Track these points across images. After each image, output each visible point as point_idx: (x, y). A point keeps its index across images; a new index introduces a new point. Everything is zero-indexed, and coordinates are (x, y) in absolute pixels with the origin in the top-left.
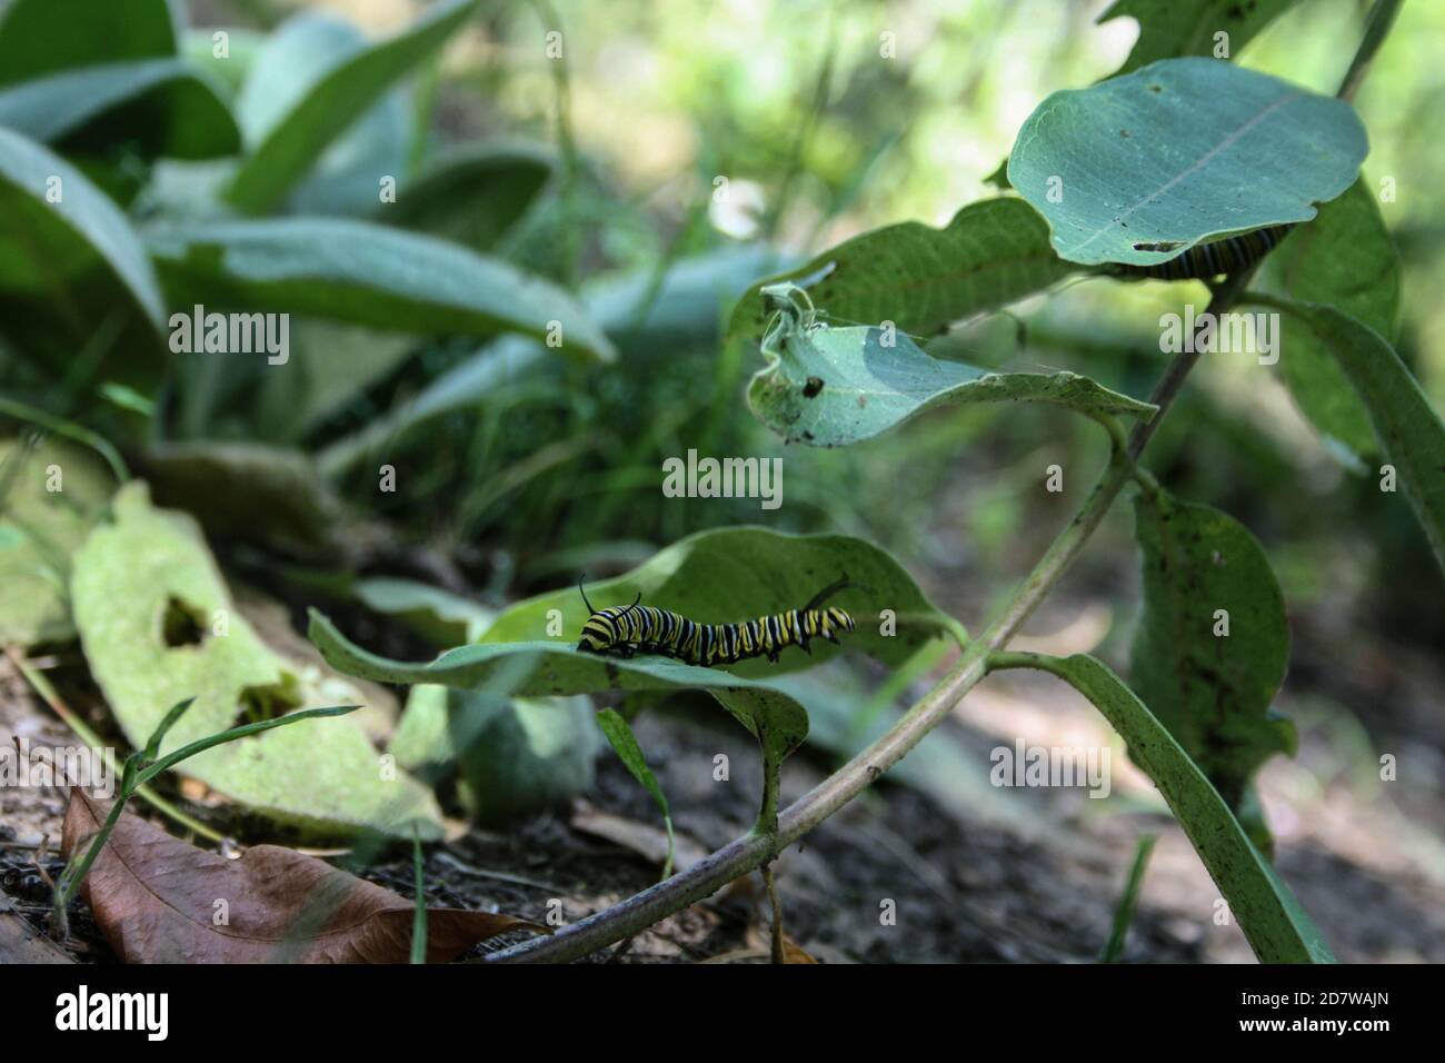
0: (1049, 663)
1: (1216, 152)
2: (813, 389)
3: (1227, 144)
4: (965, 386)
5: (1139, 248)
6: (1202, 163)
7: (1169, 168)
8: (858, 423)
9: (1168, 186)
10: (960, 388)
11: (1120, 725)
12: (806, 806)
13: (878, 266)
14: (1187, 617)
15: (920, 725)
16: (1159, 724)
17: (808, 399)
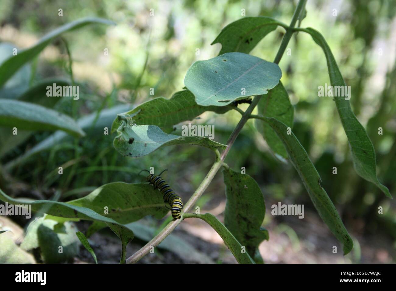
0: (200, 216)
1: (241, 77)
2: (131, 141)
3: (244, 75)
4: (174, 140)
5: (220, 102)
6: (237, 80)
7: (228, 81)
8: (144, 151)
9: (228, 86)
10: (172, 141)
11: (219, 232)
12: (134, 257)
13: (152, 110)
14: (238, 203)
15: (165, 234)
16: (228, 231)
17: (130, 145)
